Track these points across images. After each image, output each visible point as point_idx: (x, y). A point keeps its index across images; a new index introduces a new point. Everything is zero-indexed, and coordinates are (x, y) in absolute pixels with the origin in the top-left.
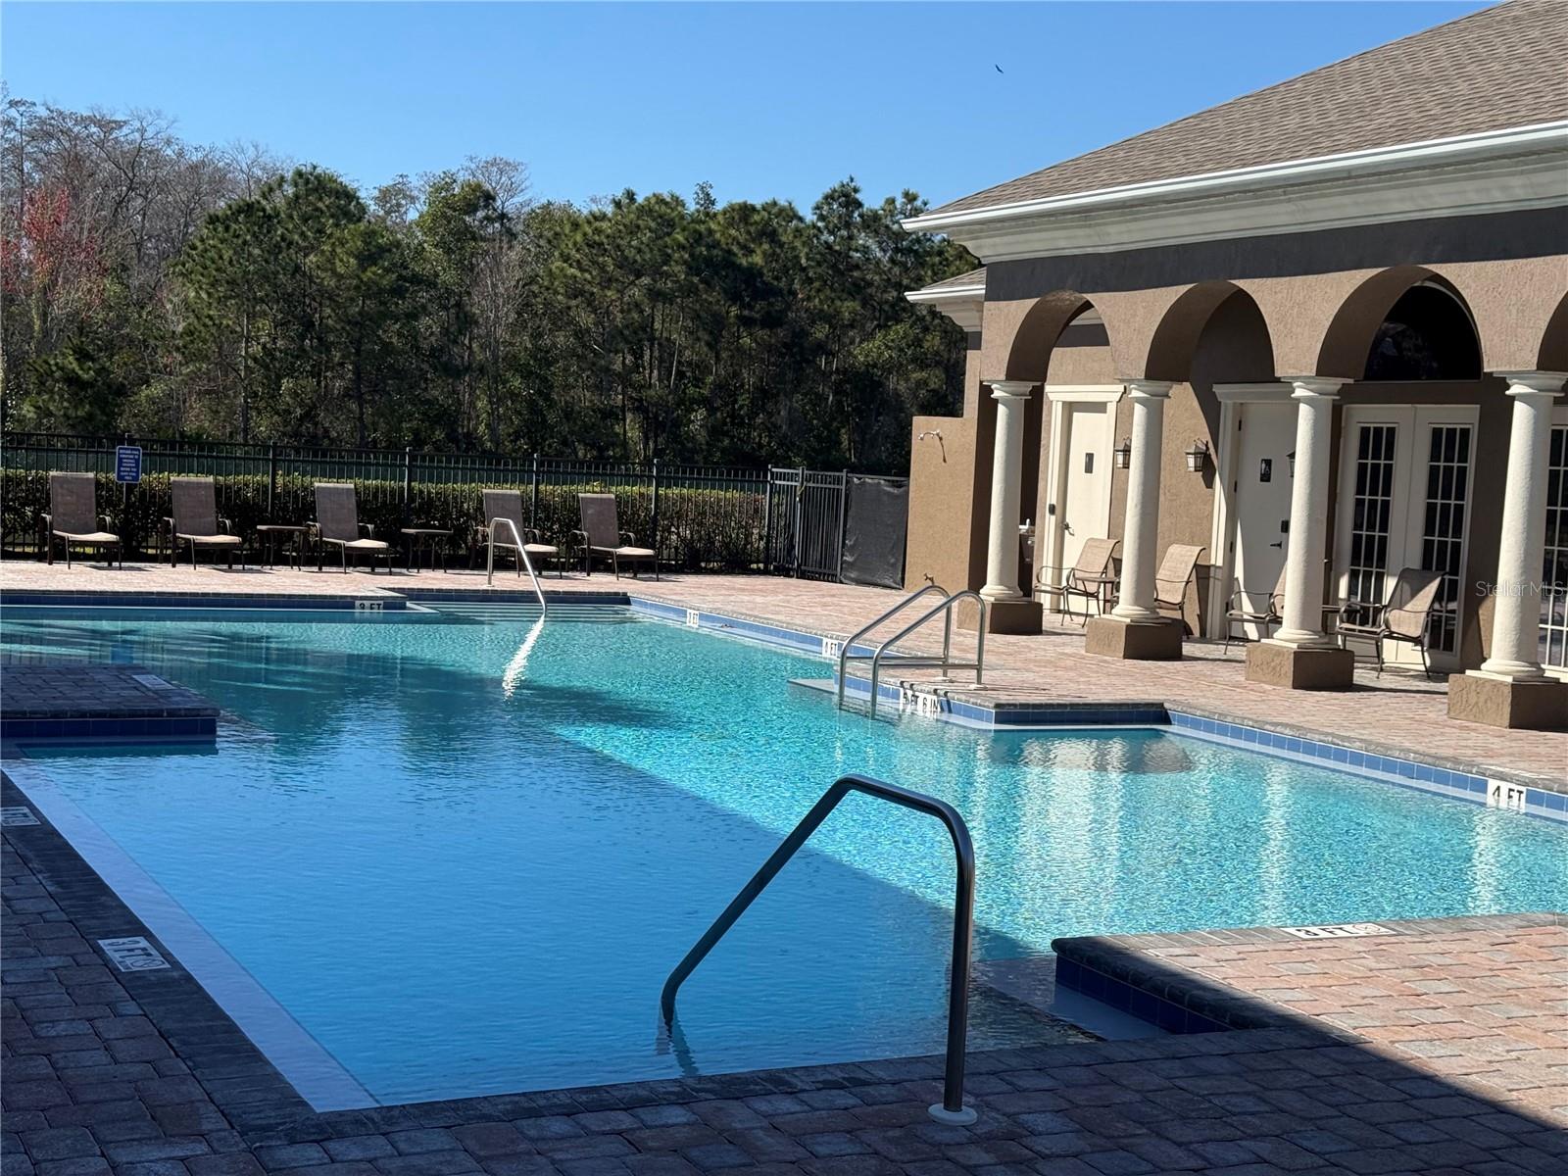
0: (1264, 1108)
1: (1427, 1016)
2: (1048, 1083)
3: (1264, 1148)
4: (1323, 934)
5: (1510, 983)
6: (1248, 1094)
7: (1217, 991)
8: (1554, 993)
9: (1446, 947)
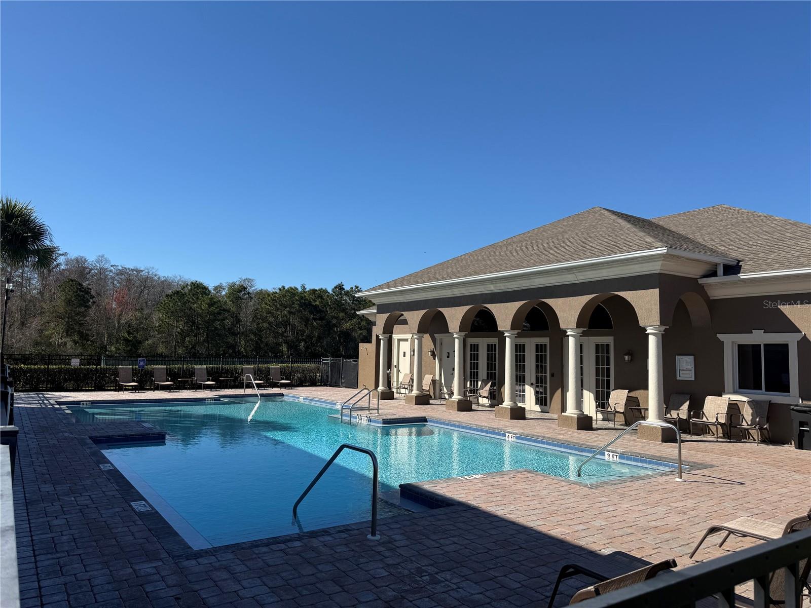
0: (455, 528)
1: (495, 499)
2: (399, 526)
3: (455, 539)
4: (468, 478)
5: (515, 488)
6: (451, 524)
7: (442, 496)
8: (526, 491)
9: (498, 480)
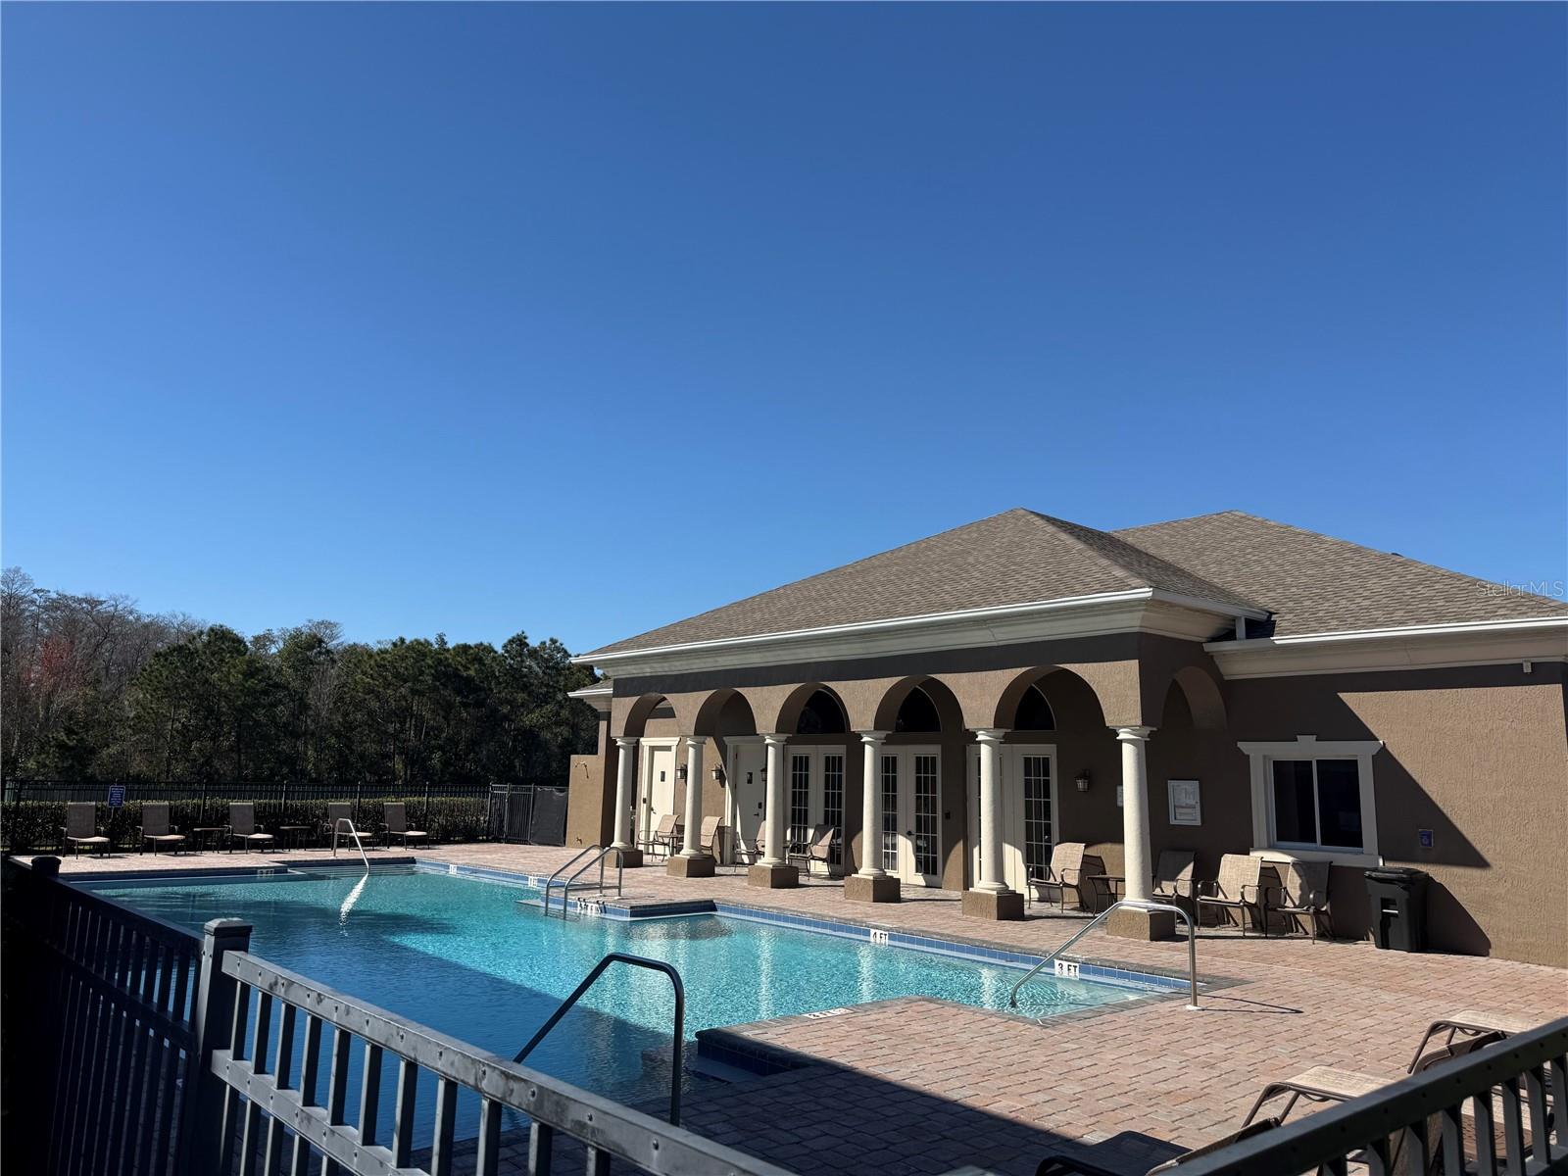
0: (819, 1108)
1: (879, 1052)
2: (717, 1108)
3: (825, 1127)
4: (821, 1016)
5: (910, 1032)
6: (810, 1101)
7: (781, 1050)
8: (931, 1035)
9: (878, 1017)
